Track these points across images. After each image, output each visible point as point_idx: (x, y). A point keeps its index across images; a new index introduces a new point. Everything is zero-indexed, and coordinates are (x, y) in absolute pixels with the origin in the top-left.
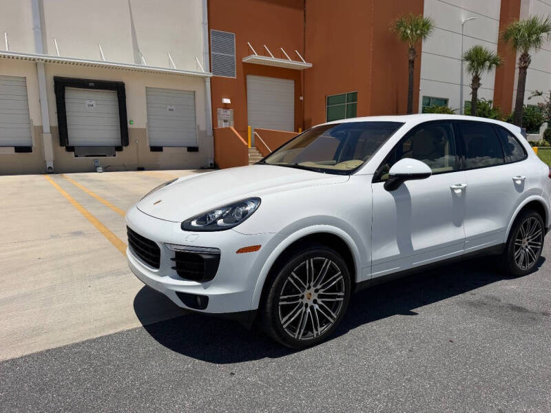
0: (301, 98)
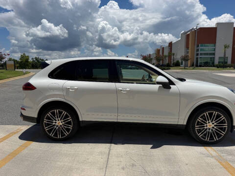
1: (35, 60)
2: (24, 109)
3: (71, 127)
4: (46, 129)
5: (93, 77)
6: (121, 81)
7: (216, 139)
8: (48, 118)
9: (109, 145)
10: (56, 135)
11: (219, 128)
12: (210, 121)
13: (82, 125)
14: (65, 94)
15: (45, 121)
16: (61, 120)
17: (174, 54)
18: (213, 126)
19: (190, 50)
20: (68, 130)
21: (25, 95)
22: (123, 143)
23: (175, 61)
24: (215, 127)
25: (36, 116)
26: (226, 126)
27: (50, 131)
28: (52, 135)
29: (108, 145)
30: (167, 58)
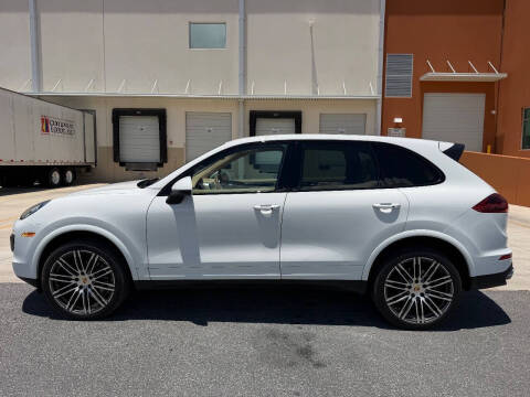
0: (494, 112)
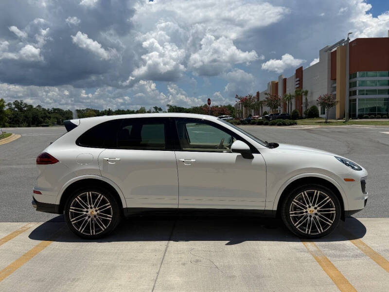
1: (13, 106)
2: (39, 193)
3: (110, 218)
4: (73, 221)
5: (142, 143)
6: (184, 149)
7: (321, 230)
8: (76, 205)
9: (167, 242)
10: (87, 230)
11: (324, 215)
12: (311, 205)
13: (126, 214)
14: (101, 169)
15: (72, 209)
16: (95, 207)
17: (306, 93)
18: (316, 211)
19: (338, 85)
20: (106, 222)
21: (40, 172)
22: (187, 240)
23: (309, 107)
24: (319, 213)
25: (58, 203)
26: (333, 211)
27: (78, 224)
28: (81, 230)
29: (164, 243)
30: (293, 101)
